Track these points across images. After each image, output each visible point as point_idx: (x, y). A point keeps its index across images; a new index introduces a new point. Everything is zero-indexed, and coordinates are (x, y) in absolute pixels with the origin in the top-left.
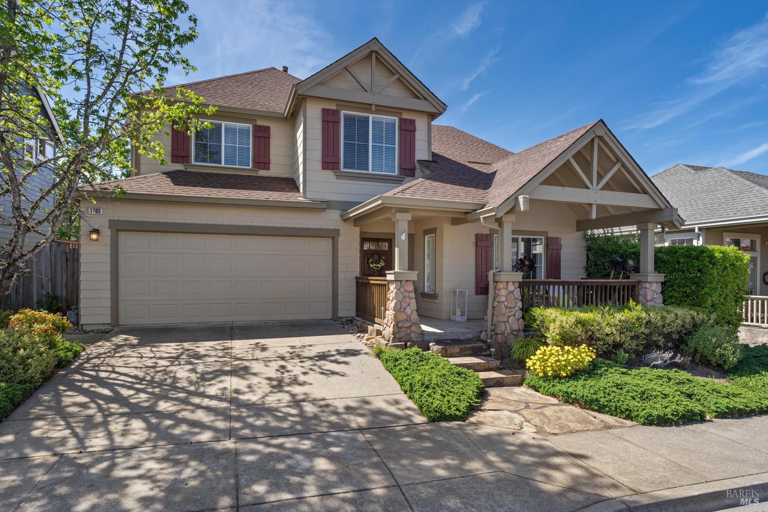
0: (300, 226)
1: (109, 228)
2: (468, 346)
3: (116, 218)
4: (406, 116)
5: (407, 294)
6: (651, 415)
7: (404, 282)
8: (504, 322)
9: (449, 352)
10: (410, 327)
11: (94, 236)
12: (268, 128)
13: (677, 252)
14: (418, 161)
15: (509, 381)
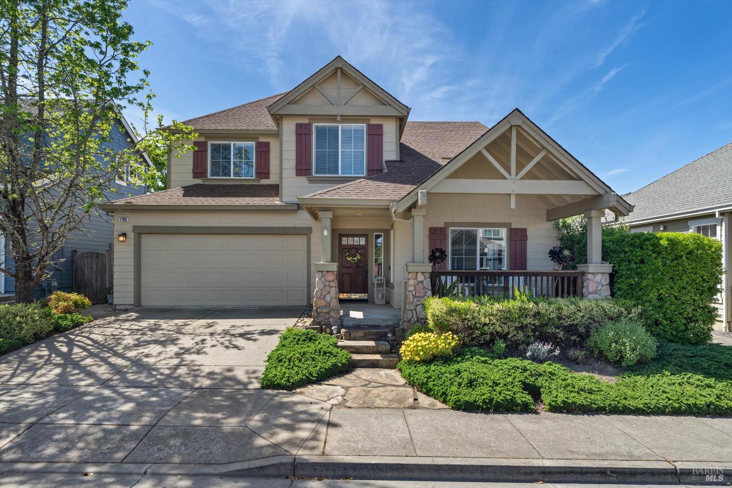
0: (277, 226)
1: (133, 232)
2: (372, 331)
3: (138, 225)
4: (373, 122)
5: (327, 283)
6: (459, 401)
7: (324, 273)
8: (412, 310)
9: (352, 335)
10: (330, 312)
11: (121, 239)
12: (269, 143)
13: (623, 240)
14: (387, 162)
15: (384, 364)
